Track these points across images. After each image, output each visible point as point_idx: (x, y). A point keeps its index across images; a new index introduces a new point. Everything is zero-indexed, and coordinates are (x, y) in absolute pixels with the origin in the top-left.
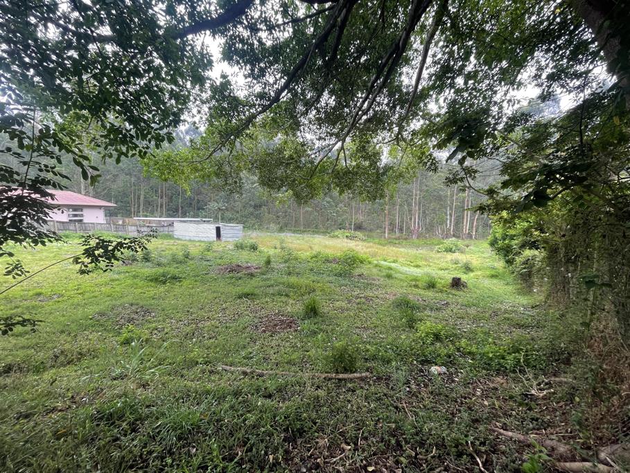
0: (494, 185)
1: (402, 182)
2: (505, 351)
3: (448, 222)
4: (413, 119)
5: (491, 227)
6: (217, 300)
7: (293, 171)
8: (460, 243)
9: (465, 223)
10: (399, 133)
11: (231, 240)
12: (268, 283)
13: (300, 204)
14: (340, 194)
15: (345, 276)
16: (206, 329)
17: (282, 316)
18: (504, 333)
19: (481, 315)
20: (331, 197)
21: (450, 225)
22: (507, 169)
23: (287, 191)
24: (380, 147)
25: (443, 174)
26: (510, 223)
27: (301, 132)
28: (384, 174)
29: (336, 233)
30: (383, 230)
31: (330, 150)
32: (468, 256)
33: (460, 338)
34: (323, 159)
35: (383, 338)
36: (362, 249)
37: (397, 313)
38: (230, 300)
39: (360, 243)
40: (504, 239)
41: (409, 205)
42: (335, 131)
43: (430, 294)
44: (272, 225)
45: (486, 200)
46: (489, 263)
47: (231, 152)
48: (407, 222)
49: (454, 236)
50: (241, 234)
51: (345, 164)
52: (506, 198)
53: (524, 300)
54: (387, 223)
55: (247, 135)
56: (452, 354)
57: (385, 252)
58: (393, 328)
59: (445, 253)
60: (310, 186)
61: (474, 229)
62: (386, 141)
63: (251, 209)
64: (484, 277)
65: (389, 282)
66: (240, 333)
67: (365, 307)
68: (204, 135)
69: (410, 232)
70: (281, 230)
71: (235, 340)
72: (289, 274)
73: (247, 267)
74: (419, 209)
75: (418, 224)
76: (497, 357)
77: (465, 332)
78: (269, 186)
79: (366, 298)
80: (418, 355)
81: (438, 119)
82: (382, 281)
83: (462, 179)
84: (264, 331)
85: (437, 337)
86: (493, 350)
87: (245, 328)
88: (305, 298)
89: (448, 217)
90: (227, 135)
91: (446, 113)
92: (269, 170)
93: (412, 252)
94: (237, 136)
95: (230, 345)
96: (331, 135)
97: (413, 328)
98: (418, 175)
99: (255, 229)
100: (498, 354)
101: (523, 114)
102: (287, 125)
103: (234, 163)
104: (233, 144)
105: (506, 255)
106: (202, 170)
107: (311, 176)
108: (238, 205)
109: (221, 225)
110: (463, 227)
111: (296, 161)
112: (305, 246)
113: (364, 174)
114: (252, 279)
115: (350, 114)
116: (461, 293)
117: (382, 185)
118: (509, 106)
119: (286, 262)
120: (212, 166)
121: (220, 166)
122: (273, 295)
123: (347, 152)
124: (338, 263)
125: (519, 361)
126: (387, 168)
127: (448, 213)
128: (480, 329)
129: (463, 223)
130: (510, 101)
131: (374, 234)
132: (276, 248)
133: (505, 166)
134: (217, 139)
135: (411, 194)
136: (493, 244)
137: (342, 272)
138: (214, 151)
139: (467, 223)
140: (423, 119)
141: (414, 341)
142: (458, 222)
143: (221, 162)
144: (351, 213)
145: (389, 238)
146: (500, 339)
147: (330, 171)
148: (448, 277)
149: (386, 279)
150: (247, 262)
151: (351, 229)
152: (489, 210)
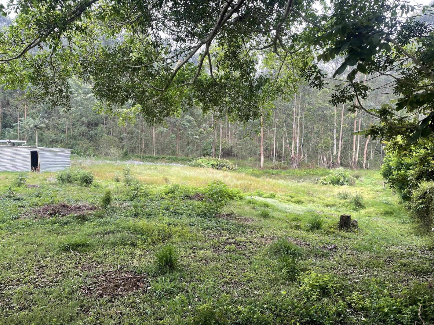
0: (388, 105)
1: (279, 99)
2: (402, 304)
3: (335, 148)
4: (294, 20)
5: (384, 154)
6: (32, 255)
7: (142, 79)
8: (349, 173)
9: (354, 150)
10: (277, 37)
11: (53, 170)
12: (108, 228)
13: (150, 122)
14: (204, 111)
15: (210, 216)
16: (15, 297)
17: (126, 272)
18: (401, 281)
19: (375, 261)
20: (192, 115)
21: (337, 151)
22: (402, 86)
23: (133, 105)
24: (254, 54)
25: (329, 90)
26: (406, 150)
27: (153, 29)
28: (258, 87)
29: (199, 161)
30: (257, 157)
31: (191, 55)
32: (358, 189)
33: (351, 291)
34: (182, 65)
35: (259, 296)
36: (232, 181)
37: (276, 262)
38: (52, 253)
39: (230, 173)
40: (399, 169)
41: (289, 126)
42: (198, 30)
43: (314, 237)
44: (113, 150)
45: (378, 123)
46: (382, 198)
47: (55, 49)
48: (286, 148)
49: (342, 164)
50: (69, 161)
51: (209, 73)
52: (401, 120)
53: (421, 241)
54: (262, 149)
55: (77, 28)
56: (342, 311)
57: (260, 184)
58: (270, 281)
59: (331, 185)
60: (165, 100)
61: (365, 156)
62: (261, 46)
63: (84, 128)
64: (377, 214)
65: (265, 222)
66: (65, 300)
67: (235, 256)
68: (15, 24)
69: (290, 160)
70: (125, 156)
71: (57, 310)
72: (137, 215)
73: (77, 208)
74: (301, 132)
75: (300, 150)
76: (392, 311)
77: (357, 283)
78: (109, 98)
79: (237, 244)
80: (302, 314)
81: (323, 23)
82: (257, 221)
83: (351, 98)
84: (101, 295)
85: (324, 291)
86: (389, 304)
87: (72, 293)
88: (158, 246)
89: (335, 142)
90: (49, 26)
91: (334, 15)
92: (109, 77)
93: (293, 184)
94: (63, 29)
95: (51, 318)
96: (193, 35)
97: (295, 280)
98: (299, 90)
99: (89, 155)
100: (394, 308)
101: (418, 24)
102: (133, 18)
103: (58, 65)
104: (57, 38)
105: (401, 188)
106: (10, 73)
107: (167, 87)
108: (65, 122)
109: (37, 149)
110: (351, 154)
111: (146, 66)
112: (158, 177)
113: (234, 86)
114: (83, 224)
115: (216, 9)
116: (351, 235)
117: (256, 102)
118: (403, 12)
119: (132, 199)
120: (25, 68)
121: (38, 67)
122: (114, 244)
123: (213, 59)
124: (201, 199)
125: (417, 315)
126: (263, 81)
127: (335, 137)
128: (374, 279)
129: (352, 149)
130: (403, 7)
131: (247, 162)
132: (118, 181)
133: (400, 83)
134: (34, 30)
135: (291, 113)
136: (387, 174)
137: (206, 211)
138: (30, 47)
139: (356, 149)
140: (306, 21)
141: (296, 296)
142: (347, 148)
143: (40, 62)
144: (219, 135)
145: (265, 167)
146: (395, 289)
147: (191, 82)
148: (336, 215)
149: (262, 219)
150: (77, 201)
151: (218, 155)
152: (383, 134)
